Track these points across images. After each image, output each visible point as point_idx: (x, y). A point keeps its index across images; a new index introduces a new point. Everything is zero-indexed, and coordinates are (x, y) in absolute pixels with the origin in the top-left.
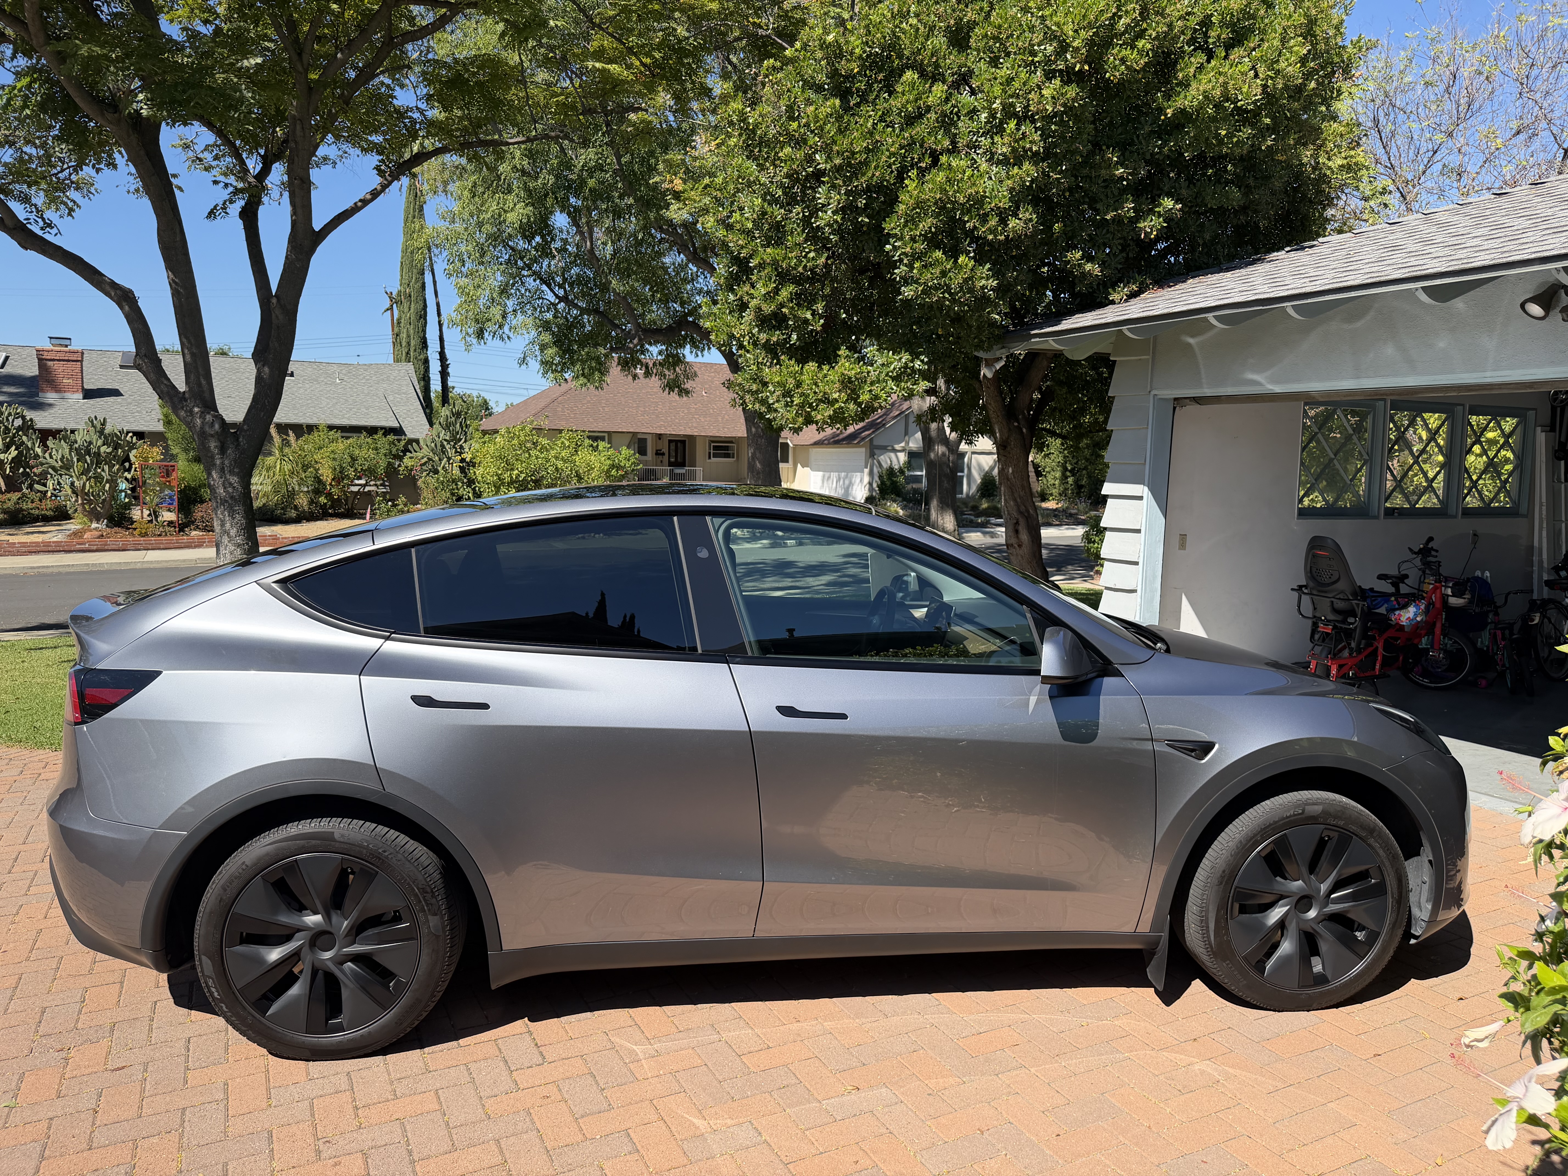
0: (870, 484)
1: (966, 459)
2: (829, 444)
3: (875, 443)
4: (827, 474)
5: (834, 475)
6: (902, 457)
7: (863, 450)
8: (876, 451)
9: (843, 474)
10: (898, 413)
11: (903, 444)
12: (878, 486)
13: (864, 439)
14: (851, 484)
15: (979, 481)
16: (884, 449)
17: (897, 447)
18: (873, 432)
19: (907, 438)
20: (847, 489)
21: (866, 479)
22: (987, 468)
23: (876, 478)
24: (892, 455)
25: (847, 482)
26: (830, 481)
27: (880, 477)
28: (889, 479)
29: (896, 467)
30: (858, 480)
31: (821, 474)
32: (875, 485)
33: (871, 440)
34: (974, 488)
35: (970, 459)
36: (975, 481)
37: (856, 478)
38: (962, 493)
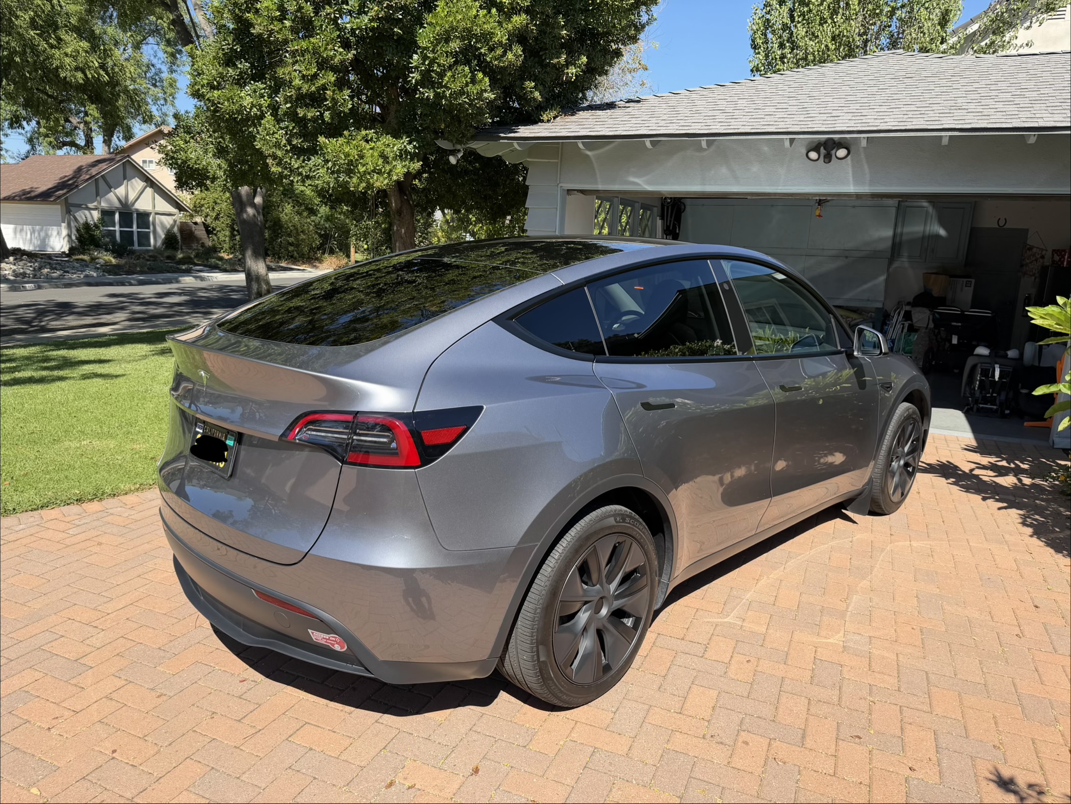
0: (69, 236)
1: (151, 219)
2: (21, 200)
3: (70, 201)
4: (19, 227)
5: (27, 228)
6: (96, 215)
7: (59, 207)
8: (72, 208)
9: (38, 227)
10: (88, 177)
11: (95, 204)
12: (77, 238)
13: (59, 197)
14: (47, 236)
15: (163, 236)
16: (79, 207)
17: (90, 206)
18: (68, 192)
19: (98, 198)
20: (44, 242)
21: (65, 232)
22: (168, 226)
23: (74, 231)
24: (87, 212)
25: (42, 234)
26: (24, 234)
27: (78, 230)
28: (87, 232)
29: (92, 223)
30: (55, 233)
31: (12, 226)
32: (74, 238)
33: (66, 199)
34: (159, 243)
35: (154, 219)
36: (160, 237)
37: (54, 231)
38: (150, 245)
